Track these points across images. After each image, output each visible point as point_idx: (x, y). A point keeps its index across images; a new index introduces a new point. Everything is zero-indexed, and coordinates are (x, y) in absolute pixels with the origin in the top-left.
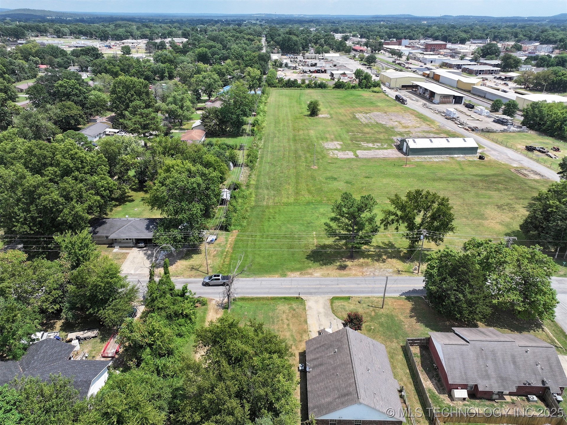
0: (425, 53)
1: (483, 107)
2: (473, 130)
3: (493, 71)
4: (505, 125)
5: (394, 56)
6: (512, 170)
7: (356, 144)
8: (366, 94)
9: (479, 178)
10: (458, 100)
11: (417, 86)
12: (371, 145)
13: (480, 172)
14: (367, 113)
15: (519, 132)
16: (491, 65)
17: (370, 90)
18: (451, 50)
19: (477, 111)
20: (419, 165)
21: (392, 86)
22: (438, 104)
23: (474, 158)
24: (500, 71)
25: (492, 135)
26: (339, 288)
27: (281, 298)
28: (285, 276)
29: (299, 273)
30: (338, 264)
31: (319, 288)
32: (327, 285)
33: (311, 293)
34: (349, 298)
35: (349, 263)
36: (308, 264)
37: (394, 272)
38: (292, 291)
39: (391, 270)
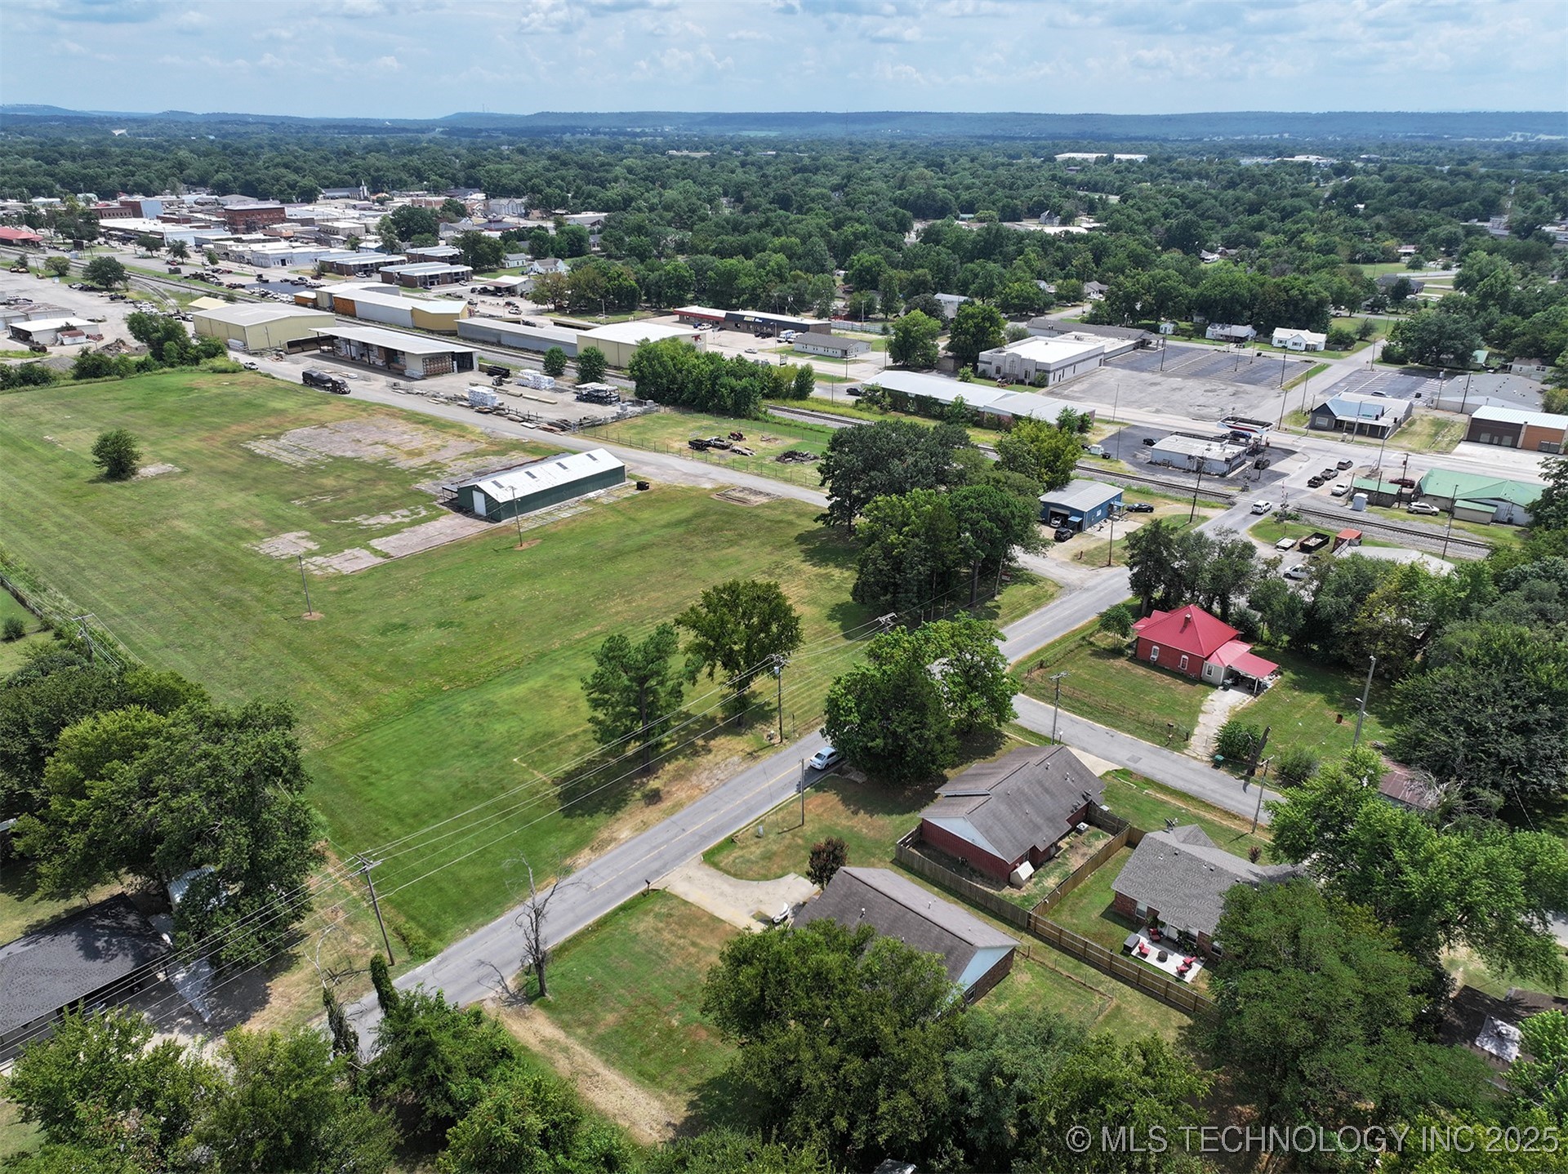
0: (244, 237)
1: (531, 370)
2: (563, 429)
3: (457, 274)
4: (606, 403)
5: (155, 253)
6: (714, 496)
7: (348, 525)
8: (199, 379)
9: (681, 530)
10: (464, 362)
11: (330, 339)
12: (386, 519)
13: (666, 517)
14: (276, 437)
15: (645, 413)
16: (442, 259)
17: (202, 367)
18: (304, 222)
19: (525, 382)
20: (546, 536)
21: (251, 346)
22: (423, 378)
23: (626, 490)
24: (474, 272)
25: (602, 431)
26: (693, 834)
27: (615, 913)
28: (568, 871)
29: (587, 851)
30: (638, 795)
31: (660, 855)
32: (667, 842)
33: (658, 873)
34: (731, 841)
35: (654, 784)
36: (583, 823)
37: (744, 759)
38: (619, 888)
39: (736, 759)
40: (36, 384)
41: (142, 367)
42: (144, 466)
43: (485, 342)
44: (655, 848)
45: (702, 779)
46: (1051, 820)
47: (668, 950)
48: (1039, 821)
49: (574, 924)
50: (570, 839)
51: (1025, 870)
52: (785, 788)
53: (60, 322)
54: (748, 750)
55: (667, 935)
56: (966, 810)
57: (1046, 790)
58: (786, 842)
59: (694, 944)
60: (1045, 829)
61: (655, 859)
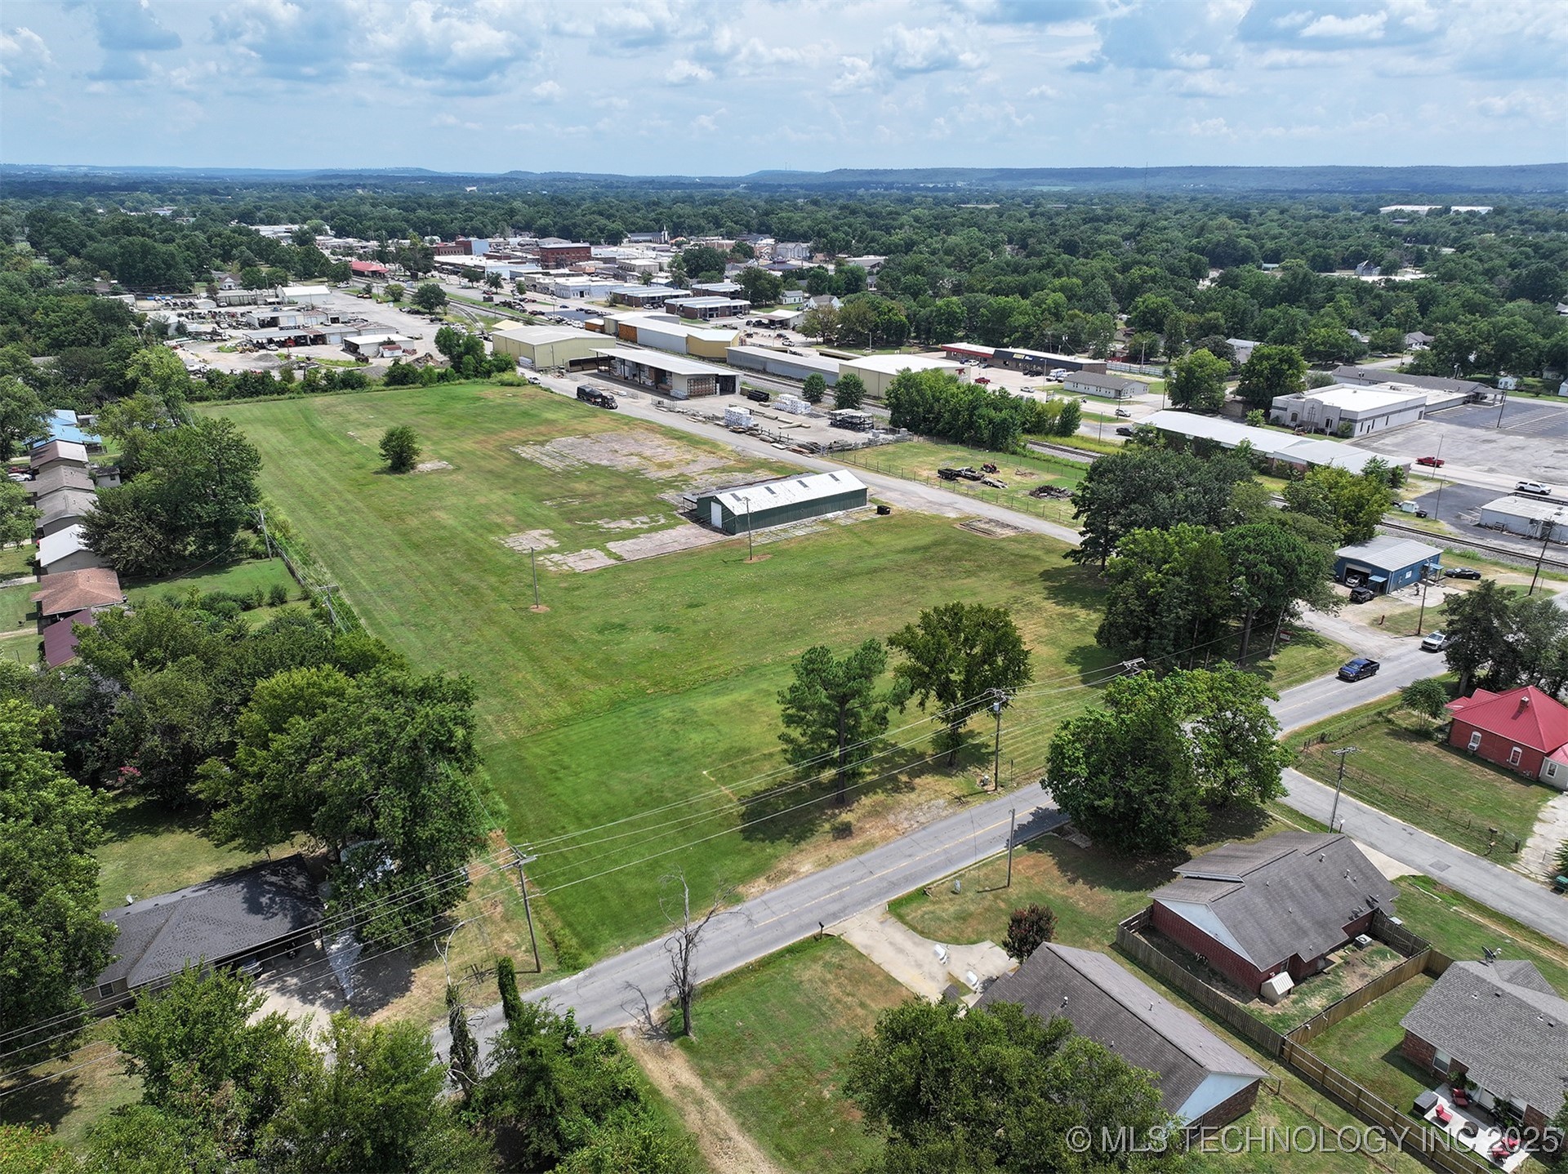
0: (552, 272)
1: (790, 396)
2: (812, 452)
3: (735, 307)
4: (859, 430)
5: (475, 284)
6: (957, 526)
7: (590, 527)
8: (489, 392)
9: (916, 556)
10: (727, 385)
11: (608, 360)
12: (626, 524)
13: (904, 543)
14: (542, 444)
15: (897, 441)
16: (724, 294)
17: (492, 380)
18: (606, 260)
19: (782, 406)
20: (777, 552)
21: (538, 365)
22: (687, 398)
23: (867, 512)
24: (752, 307)
25: (851, 456)
26: (881, 879)
27: (781, 954)
28: (738, 899)
29: (762, 880)
30: (827, 826)
31: (841, 897)
32: (850, 883)
33: (835, 916)
34: (923, 893)
35: (846, 817)
36: (763, 850)
37: (950, 803)
38: (790, 927)
39: (941, 801)
40: (353, 388)
41: (443, 377)
42: (423, 462)
43: (751, 369)
44: (837, 887)
45: (901, 819)
46: (1322, 925)
47: (832, 1007)
48: (1306, 923)
49: (734, 959)
50: (746, 864)
51: (1282, 982)
52: (992, 842)
53: (383, 338)
54: (956, 794)
55: (834, 989)
56: (1210, 896)
57: (1318, 887)
58: (987, 903)
59: (862, 1005)
60: (1312, 935)
61: (834, 900)
